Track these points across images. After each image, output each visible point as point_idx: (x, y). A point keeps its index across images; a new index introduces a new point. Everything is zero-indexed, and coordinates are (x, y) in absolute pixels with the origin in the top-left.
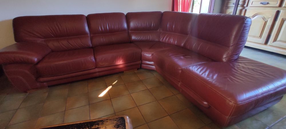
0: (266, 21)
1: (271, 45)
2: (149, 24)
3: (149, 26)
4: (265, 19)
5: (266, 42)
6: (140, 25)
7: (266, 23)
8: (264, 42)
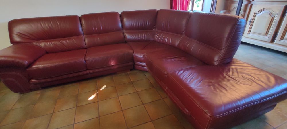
0: (273, 16)
1: (277, 43)
2: (144, 23)
3: (144, 25)
4: (272, 15)
5: (273, 41)
6: (134, 24)
7: (273, 19)
8: (270, 40)
